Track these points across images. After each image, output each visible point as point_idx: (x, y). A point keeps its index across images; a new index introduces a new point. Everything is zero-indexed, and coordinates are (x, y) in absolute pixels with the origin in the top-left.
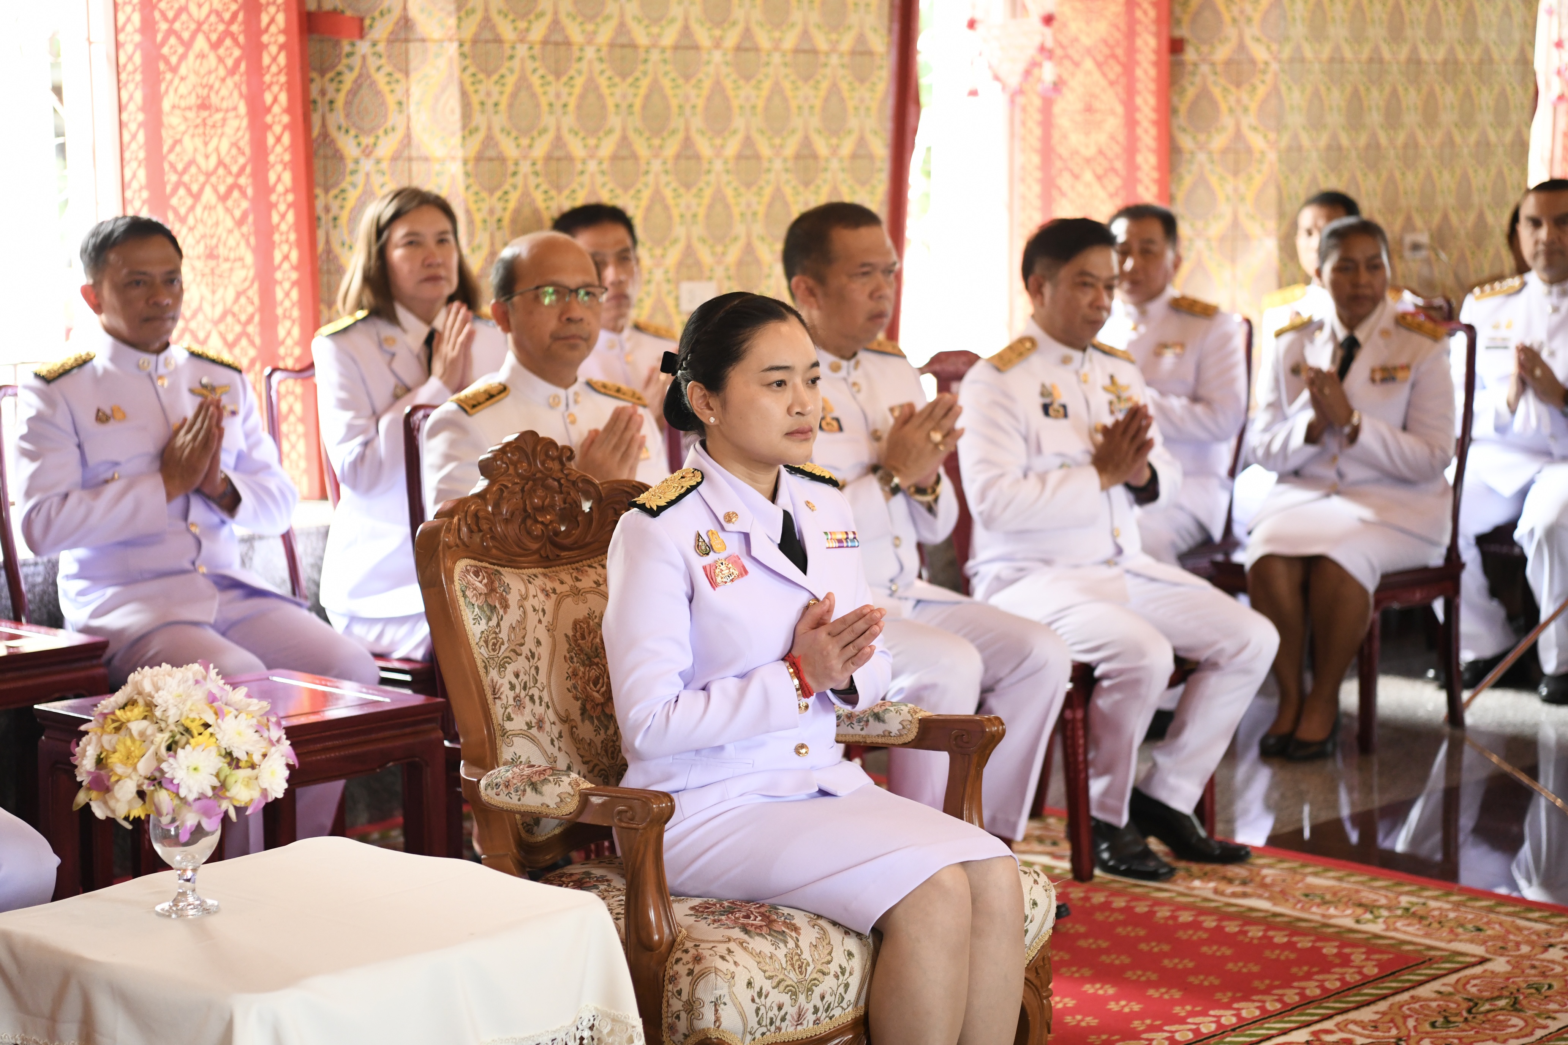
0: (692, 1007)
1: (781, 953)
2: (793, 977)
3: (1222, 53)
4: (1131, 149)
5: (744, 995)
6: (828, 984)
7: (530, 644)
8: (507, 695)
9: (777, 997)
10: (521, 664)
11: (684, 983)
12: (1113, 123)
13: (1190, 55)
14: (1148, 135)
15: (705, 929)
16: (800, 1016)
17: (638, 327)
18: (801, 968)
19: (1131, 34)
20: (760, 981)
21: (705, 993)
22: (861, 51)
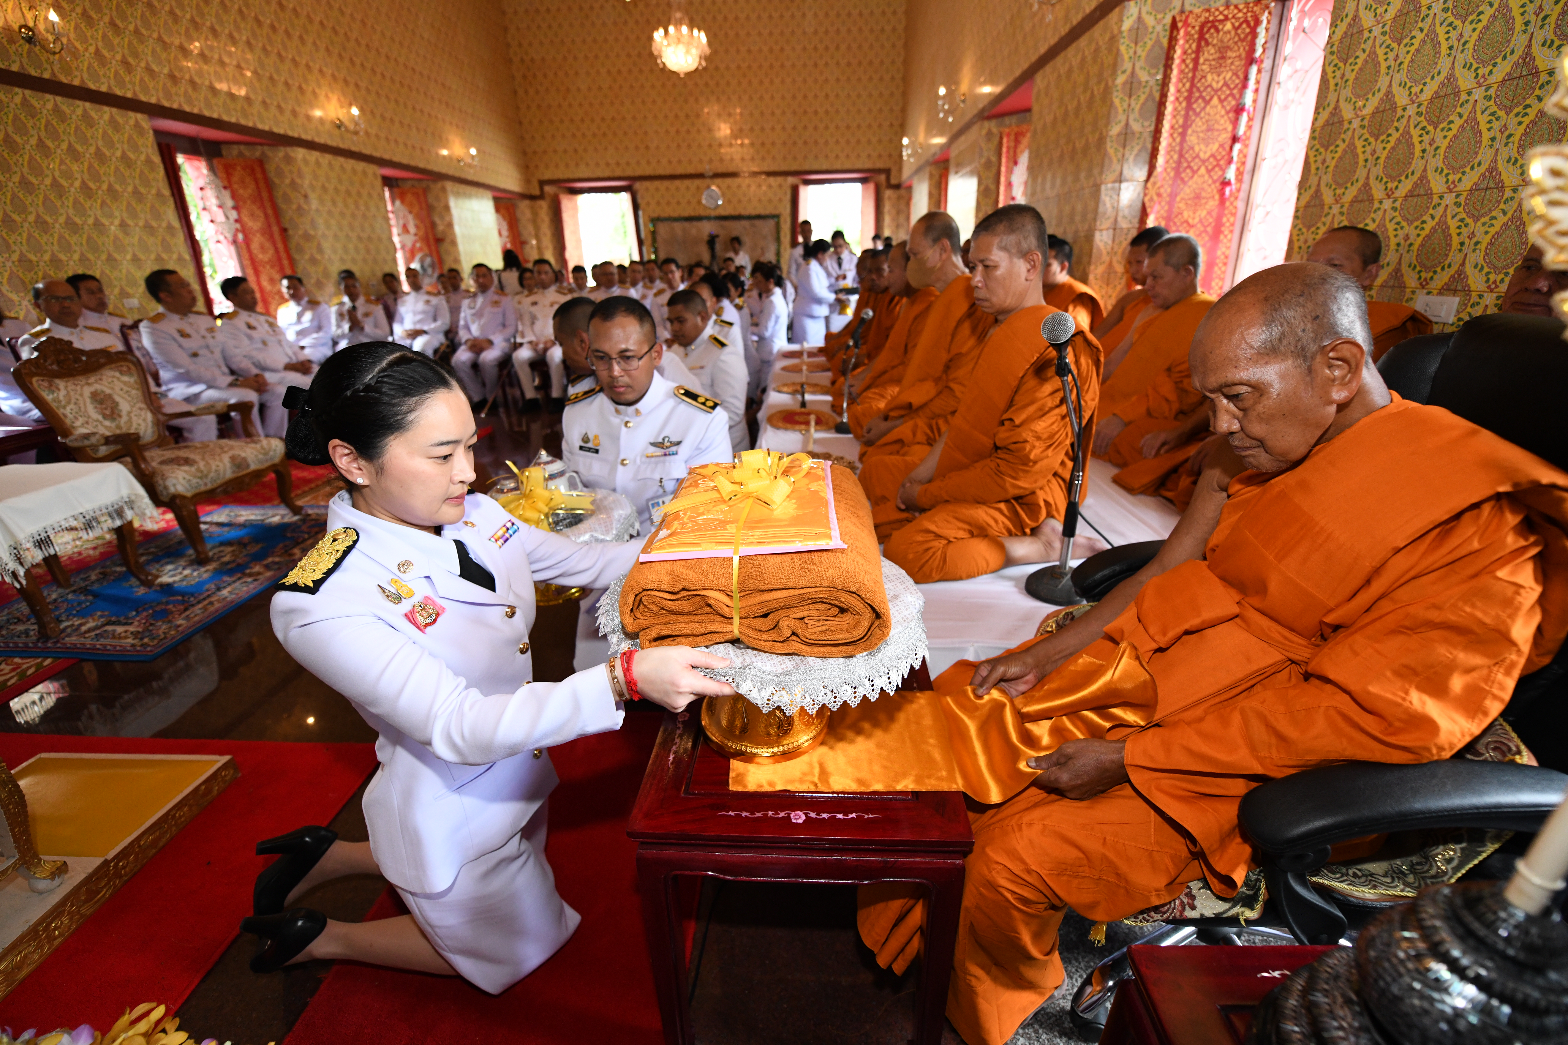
0: (166, 488)
1: (193, 469)
2: (199, 475)
3: (300, 232)
4: (279, 259)
5: (183, 482)
6: (212, 474)
7: (73, 400)
8: (70, 416)
9: (195, 481)
10: (72, 406)
11: (161, 482)
12: (271, 252)
13: (291, 232)
14: (283, 255)
15: (165, 468)
16: (206, 484)
17: (110, 314)
18: (202, 472)
19: (269, 226)
20: (188, 477)
21: (170, 483)
22: (170, 227)
